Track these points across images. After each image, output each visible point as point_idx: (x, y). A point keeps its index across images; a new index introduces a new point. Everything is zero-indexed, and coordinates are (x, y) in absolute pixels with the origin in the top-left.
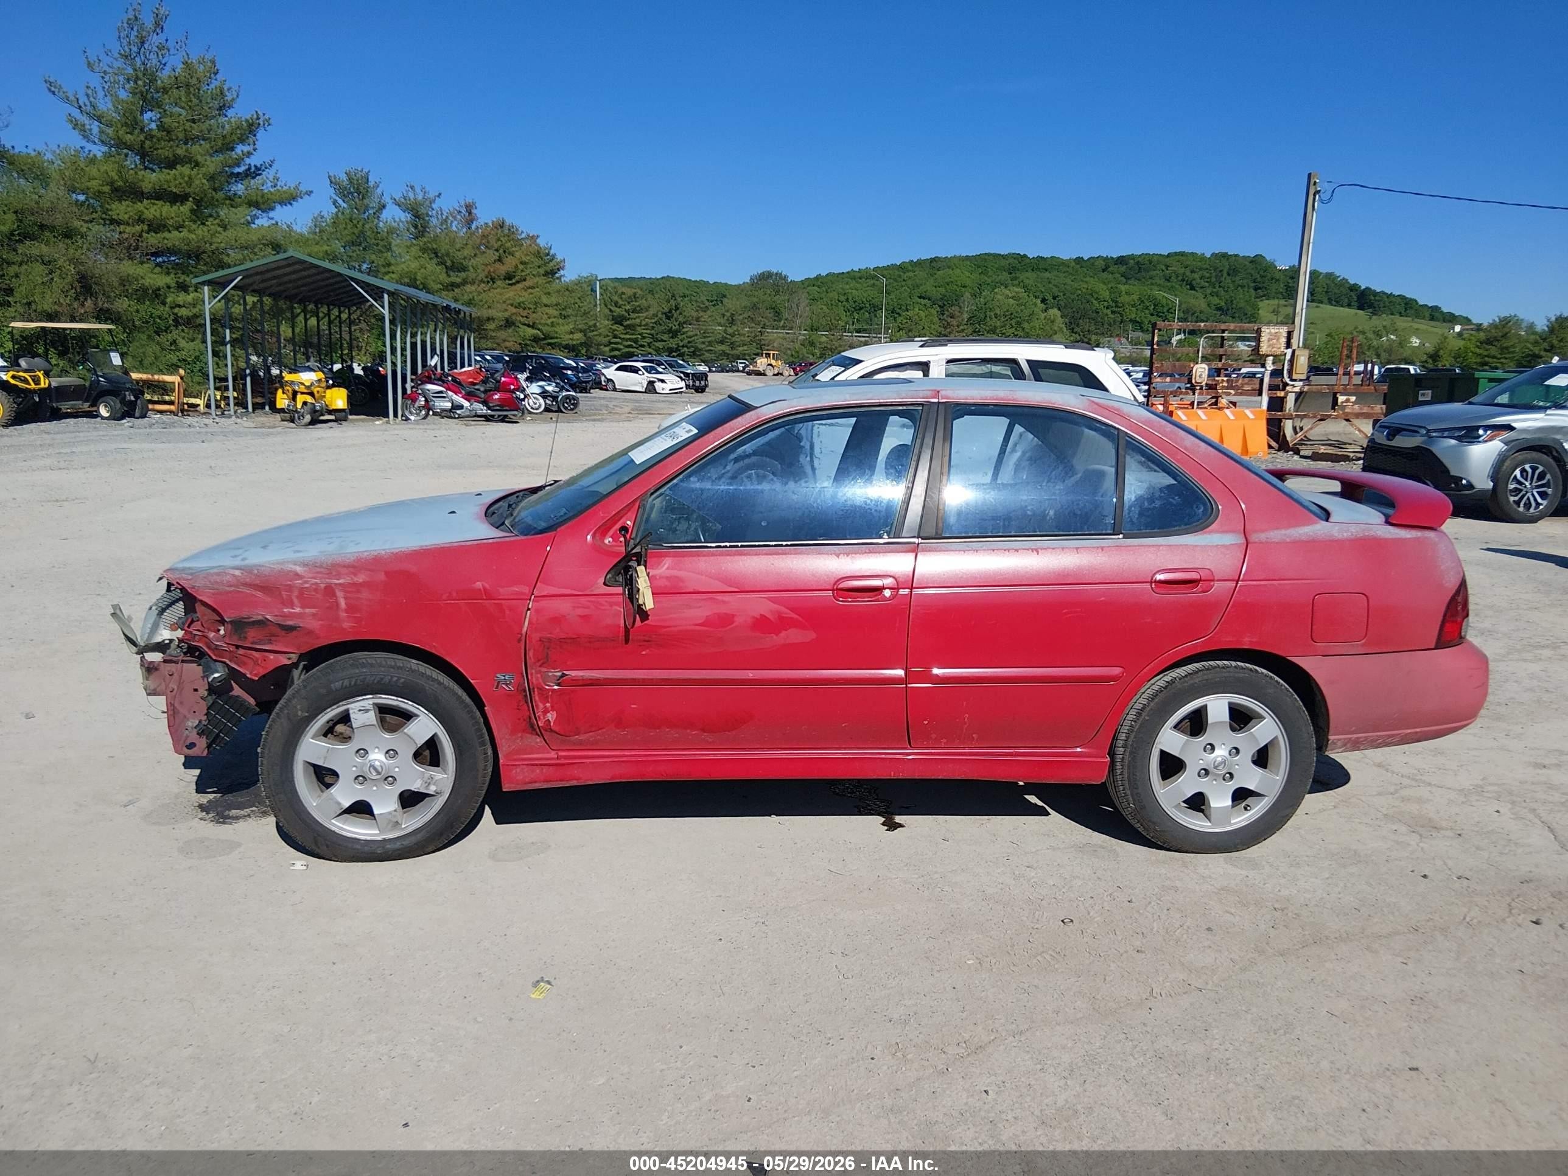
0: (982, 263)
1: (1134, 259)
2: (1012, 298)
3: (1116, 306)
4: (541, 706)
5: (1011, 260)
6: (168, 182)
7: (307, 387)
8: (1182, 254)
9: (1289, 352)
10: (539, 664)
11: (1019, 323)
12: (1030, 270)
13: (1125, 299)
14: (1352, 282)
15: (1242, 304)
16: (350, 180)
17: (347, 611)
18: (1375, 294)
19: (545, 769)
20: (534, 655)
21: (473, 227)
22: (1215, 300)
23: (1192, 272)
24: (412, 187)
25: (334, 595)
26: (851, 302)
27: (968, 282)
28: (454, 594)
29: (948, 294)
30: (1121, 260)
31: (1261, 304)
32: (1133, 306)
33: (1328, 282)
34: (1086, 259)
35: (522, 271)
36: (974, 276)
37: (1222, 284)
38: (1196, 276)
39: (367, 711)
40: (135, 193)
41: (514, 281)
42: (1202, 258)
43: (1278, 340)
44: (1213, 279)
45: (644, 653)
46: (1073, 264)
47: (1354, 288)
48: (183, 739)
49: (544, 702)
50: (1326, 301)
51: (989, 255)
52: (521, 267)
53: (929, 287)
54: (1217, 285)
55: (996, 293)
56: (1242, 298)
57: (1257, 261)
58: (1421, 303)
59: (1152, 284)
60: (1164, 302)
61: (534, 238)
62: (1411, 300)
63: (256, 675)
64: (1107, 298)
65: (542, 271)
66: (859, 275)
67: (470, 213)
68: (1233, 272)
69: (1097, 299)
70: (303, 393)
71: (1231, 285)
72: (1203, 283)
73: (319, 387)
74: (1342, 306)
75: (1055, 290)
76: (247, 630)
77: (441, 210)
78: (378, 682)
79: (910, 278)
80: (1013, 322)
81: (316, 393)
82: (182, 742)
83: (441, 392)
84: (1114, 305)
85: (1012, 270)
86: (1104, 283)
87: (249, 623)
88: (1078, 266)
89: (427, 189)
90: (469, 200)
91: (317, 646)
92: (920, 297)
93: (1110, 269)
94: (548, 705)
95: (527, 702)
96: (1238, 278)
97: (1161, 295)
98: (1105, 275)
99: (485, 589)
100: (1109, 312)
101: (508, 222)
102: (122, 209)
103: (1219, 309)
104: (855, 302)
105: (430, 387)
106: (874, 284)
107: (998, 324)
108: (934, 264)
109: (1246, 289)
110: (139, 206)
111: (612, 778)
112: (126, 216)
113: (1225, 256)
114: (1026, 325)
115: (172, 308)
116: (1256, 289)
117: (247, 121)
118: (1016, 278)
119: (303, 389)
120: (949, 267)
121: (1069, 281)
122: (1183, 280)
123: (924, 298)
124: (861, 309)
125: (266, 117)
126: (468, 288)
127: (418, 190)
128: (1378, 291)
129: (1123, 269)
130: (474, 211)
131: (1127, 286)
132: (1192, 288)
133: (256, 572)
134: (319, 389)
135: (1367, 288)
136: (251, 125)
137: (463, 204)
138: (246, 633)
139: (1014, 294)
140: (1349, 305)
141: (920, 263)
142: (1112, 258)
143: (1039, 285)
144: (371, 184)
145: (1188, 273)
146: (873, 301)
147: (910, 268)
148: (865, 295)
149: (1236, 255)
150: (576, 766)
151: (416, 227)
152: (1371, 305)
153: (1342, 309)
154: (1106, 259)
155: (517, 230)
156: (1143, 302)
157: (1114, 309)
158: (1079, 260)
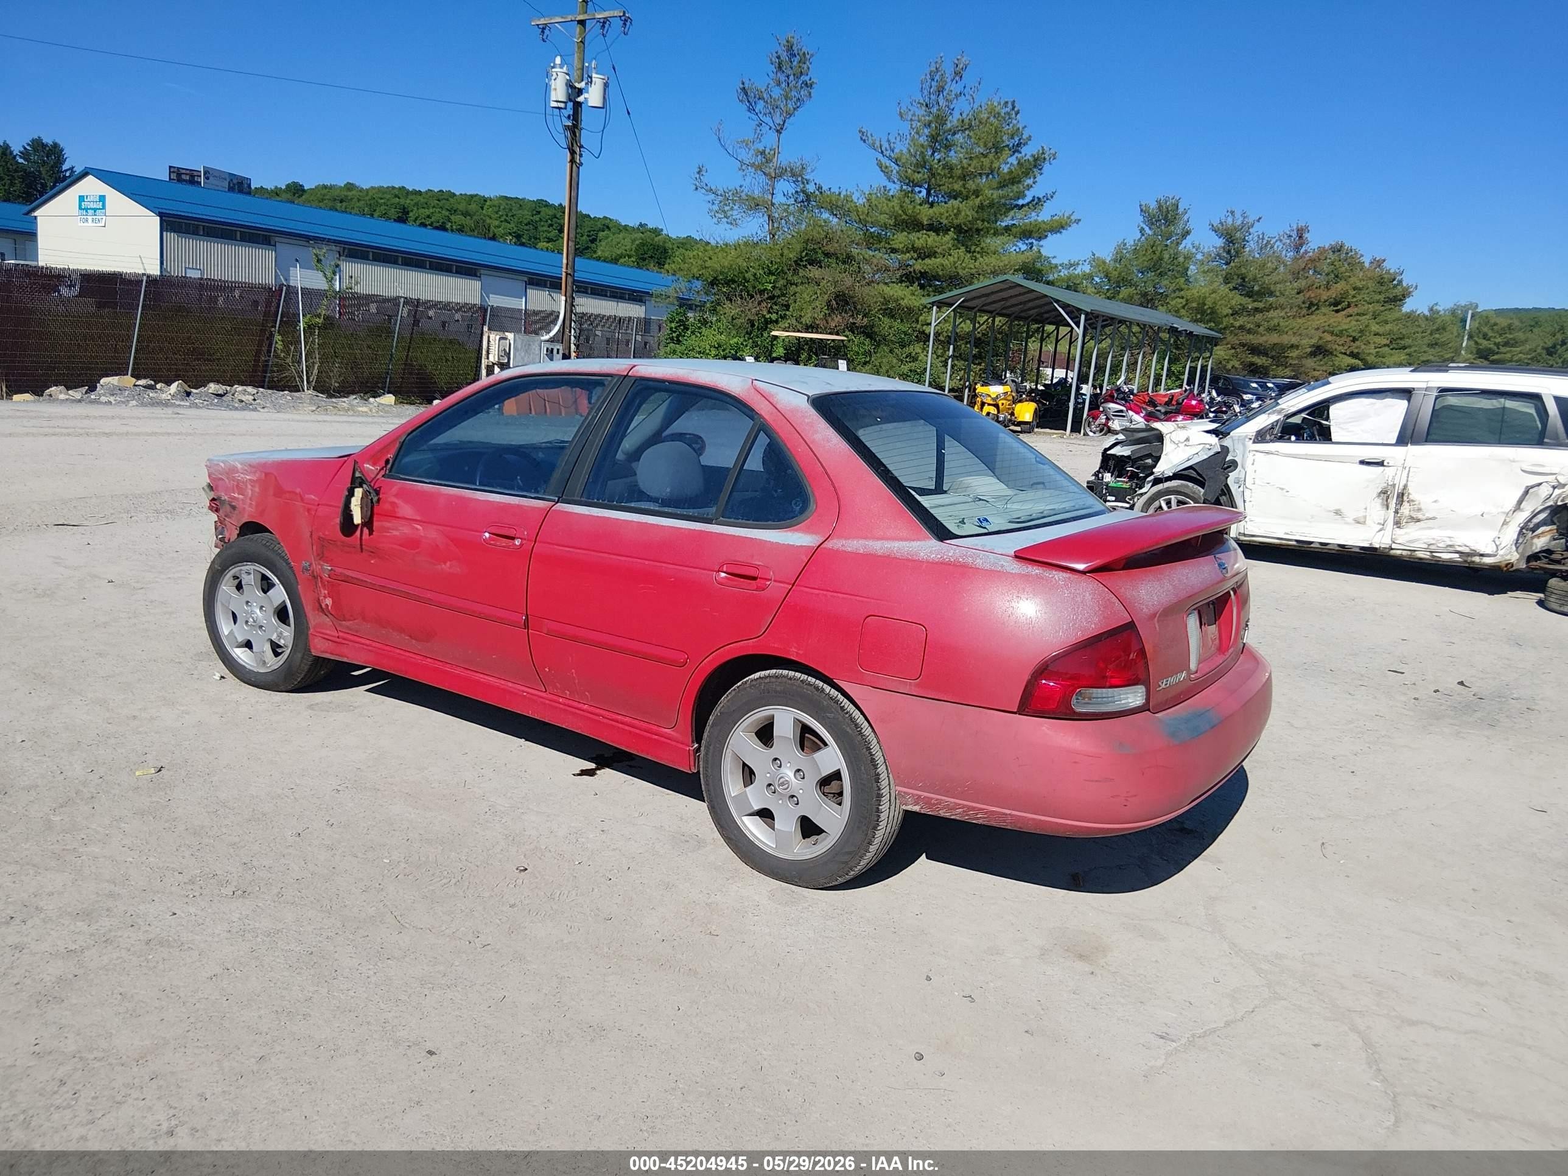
6: (941, 214)
7: (993, 399)
16: (1160, 207)
21: (1302, 251)
24: (1232, 213)
35: (1354, 297)
40: (913, 225)
41: (1339, 307)
52: (1353, 293)
61: (1378, 263)
65: (1381, 297)
67: (1301, 237)
70: (989, 405)
73: (1005, 399)
77: (1263, 234)
81: (1000, 405)
83: (1121, 411)
89: (1248, 213)
90: (1302, 224)
101: (1347, 245)
102: (901, 239)
105: (1112, 405)
110: (914, 236)
112: (901, 246)
115: (923, 325)
117: (1033, 156)
119: (989, 401)
125: (1052, 151)
126: (1272, 314)
127: (1238, 215)
130: (1306, 235)
134: (1004, 402)
136: (1036, 160)
137: (1295, 227)
144: (1181, 210)
151: (1229, 252)
155: (1356, 253)
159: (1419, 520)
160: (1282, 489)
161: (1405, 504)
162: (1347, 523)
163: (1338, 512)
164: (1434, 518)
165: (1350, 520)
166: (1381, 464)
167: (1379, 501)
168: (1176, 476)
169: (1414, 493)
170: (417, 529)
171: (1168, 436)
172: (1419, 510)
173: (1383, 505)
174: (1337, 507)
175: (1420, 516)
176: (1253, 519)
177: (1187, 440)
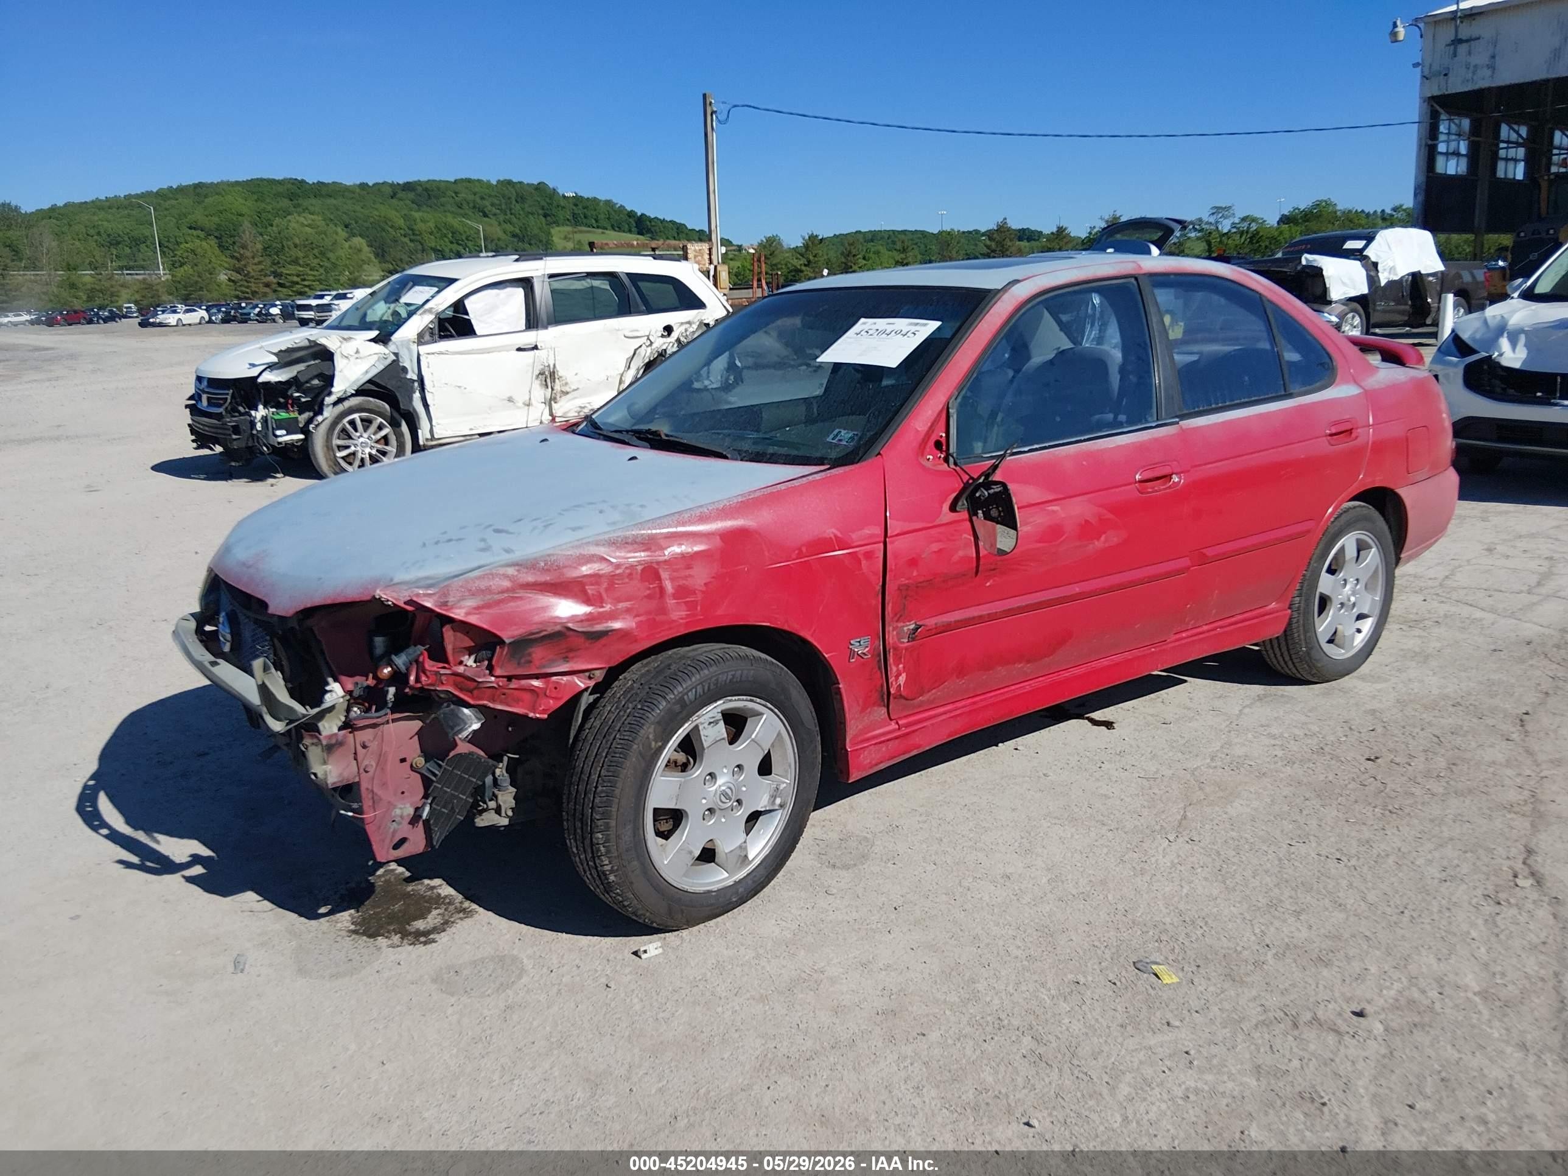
0: (257, 188)
1: (421, 186)
2: (309, 226)
3: (414, 234)
4: (894, 669)
5: (290, 186)
8: (469, 181)
9: (712, 267)
10: (896, 618)
11: (322, 253)
12: (312, 196)
13: (420, 226)
14: (629, 209)
15: (536, 231)
17: (675, 596)
18: (651, 220)
19: (890, 744)
20: (893, 608)
22: (509, 228)
23: (482, 198)
25: (658, 578)
26: (104, 236)
27: (245, 210)
28: (804, 549)
29: (223, 223)
30: (408, 187)
31: (553, 231)
32: (431, 233)
33: (608, 208)
34: (370, 184)
36: (249, 203)
37: (513, 211)
38: (487, 203)
39: (716, 722)
42: (488, 184)
43: (702, 256)
44: (504, 207)
45: (988, 584)
46: (358, 190)
47: (631, 214)
48: (389, 836)
49: (897, 663)
50: (609, 228)
51: (262, 180)
53: (198, 216)
54: (508, 212)
55: (290, 221)
56: (535, 223)
57: (540, 188)
58: (689, 227)
59: (445, 211)
60: (461, 229)
62: (681, 224)
63: (543, 712)
64: (403, 226)
66: (108, 204)
68: (521, 199)
69: (392, 227)
71: (521, 212)
72: (494, 210)
74: (624, 232)
75: (345, 217)
76: (531, 650)
78: (731, 681)
79: (173, 206)
80: (316, 251)
82: (387, 841)
84: (410, 232)
85: (292, 197)
86: (396, 210)
87: (536, 640)
88: (365, 192)
91: (634, 653)
92: (190, 228)
93: (398, 196)
94: (901, 666)
95: (880, 668)
96: (526, 205)
97: (455, 222)
98: (394, 201)
99: (835, 536)
100: (406, 240)
103: (514, 236)
104: (109, 235)
106: (129, 215)
107: (300, 254)
108: (199, 190)
109: (536, 216)
111: (949, 736)
113: (509, 183)
114: (330, 255)
116: (545, 216)
118: (299, 205)
120: (217, 194)
121: (358, 208)
122: (474, 207)
123: (195, 229)
124: (118, 243)
128: (652, 217)
129: (411, 195)
131: (420, 214)
132: (485, 215)
133: (542, 564)
135: (643, 215)
138: (530, 655)
139: (310, 222)
140: (630, 231)
141: (181, 190)
142: (398, 184)
143: (326, 212)
145: (478, 200)
146: (132, 233)
147: (171, 195)
148: (120, 226)
149: (520, 183)
150: (917, 733)
152: (649, 231)
153: (624, 234)
154: (392, 185)
156: (439, 229)
157: (412, 237)
158: (363, 186)
159: (567, 393)
160: (459, 387)
161: (557, 380)
162: (519, 408)
163: (510, 400)
164: (578, 389)
165: (520, 404)
166: (536, 348)
167: (538, 382)
168: (359, 392)
169: (561, 371)
170: (1054, 512)
171: (338, 351)
172: (566, 384)
173: (541, 384)
174: (508, 395)
175: (568, 390)
176: (439, 422)
177: (357, 352)
